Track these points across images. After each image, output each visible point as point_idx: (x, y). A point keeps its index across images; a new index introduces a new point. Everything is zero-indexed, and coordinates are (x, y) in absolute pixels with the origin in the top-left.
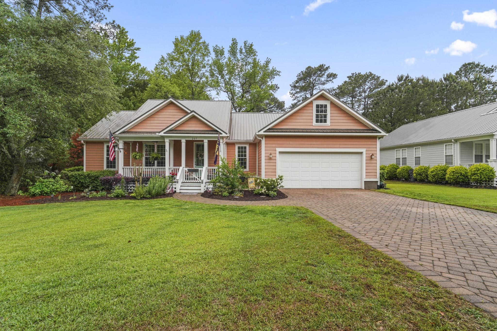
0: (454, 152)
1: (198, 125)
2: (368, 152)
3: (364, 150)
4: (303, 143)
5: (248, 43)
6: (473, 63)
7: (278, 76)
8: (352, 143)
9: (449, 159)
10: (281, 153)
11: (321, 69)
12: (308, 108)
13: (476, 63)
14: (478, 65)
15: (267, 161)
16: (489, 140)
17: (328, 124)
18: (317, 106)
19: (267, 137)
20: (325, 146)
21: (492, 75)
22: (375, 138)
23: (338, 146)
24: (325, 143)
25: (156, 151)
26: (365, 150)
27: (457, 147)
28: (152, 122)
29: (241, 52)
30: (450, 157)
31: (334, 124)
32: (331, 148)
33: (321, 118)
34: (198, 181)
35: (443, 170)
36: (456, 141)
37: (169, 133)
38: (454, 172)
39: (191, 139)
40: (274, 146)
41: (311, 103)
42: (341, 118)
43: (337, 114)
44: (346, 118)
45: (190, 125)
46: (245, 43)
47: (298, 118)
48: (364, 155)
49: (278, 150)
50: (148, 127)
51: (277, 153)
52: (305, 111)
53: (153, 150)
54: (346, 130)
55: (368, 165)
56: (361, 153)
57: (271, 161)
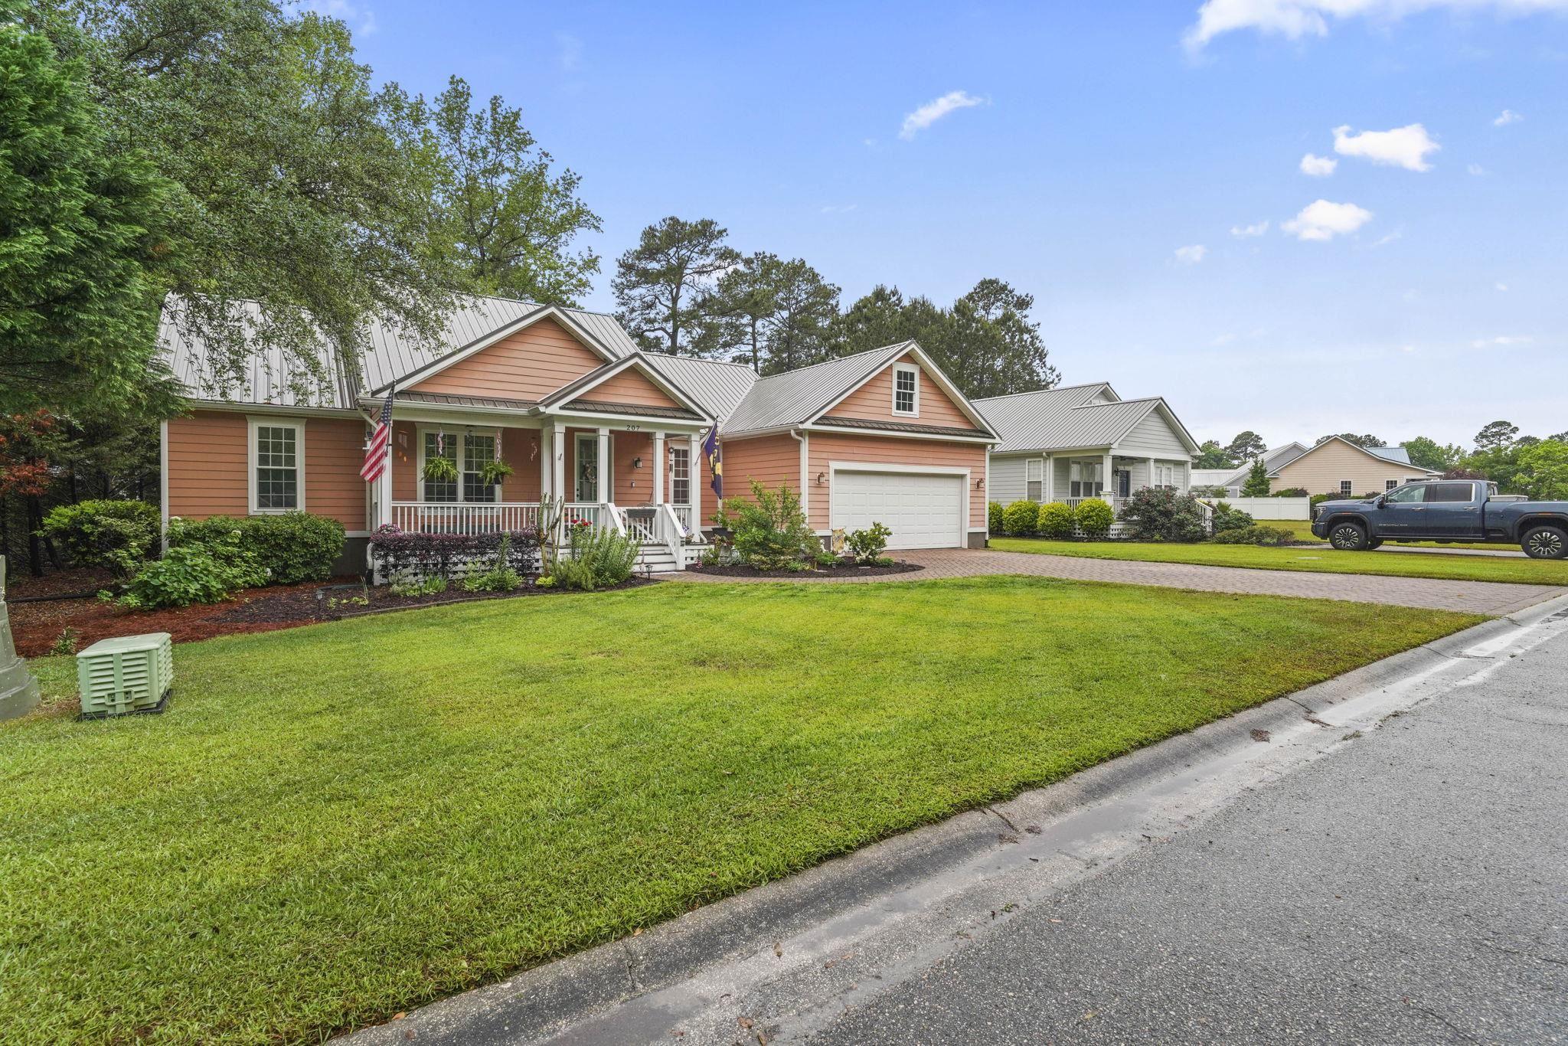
0: (1045, 476)
1: (641, 393)
2: (975, 476)
3: (967, 471)
4: (876, 451)
5: (504, 106)
6: (996, 282)
7: (593, 229)
8: (951, 456)
9: (1035, 487)
10: (838, 472)
11: (705, 231)
12: (885, 379)
13: (1002, 282)
14: (1004, 288)
15: (814, 491)
16: (1102, 457)
17: (915, 415)
18: (899, 373)
19: (813, 434)
20: (911, 460)
21: (1025, 313)
22: (983, 446)
23: (930, 461)
24: (913, 453)
25: (498, 455)
26: (970, 471)
27: (1050, 465)
28: (490, 368)
29: (478, 128)
30: (1036, 486)
31: (922, 415)
32: (919, 464)
33: (905, 402)
34: (651, 542)
35: (1030, 510)
36: (1049, 454)
37: (575, 409)
38: (1052, 513)
39: (625, 429)
40: (824, 455)
41: (891, 368)
42: (935, 403)
43: (931, 396)
44: (942, 405)
45: (622, 391)
46: (495, 103)
47: (869, 397)
48: (968, 480)
49: (836, 465)
50: (477, 384)
51: (832, 473)
52: (880, 385)
53: (491, 453)
55: (973, 500)
56: (962, 477)
57: (821, 491)
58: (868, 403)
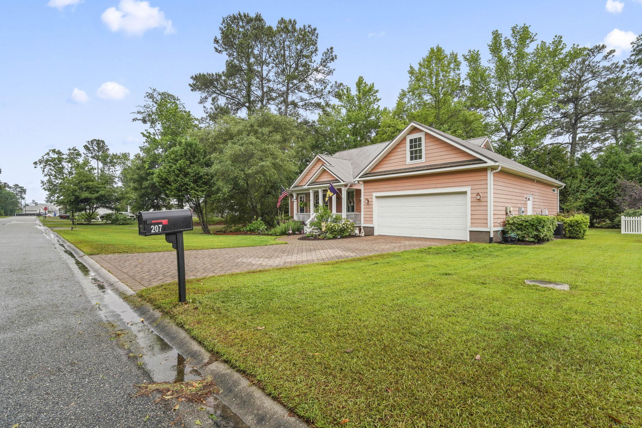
2: (476, 191)
3: (468, 189)
4: (397, 185)
8: (452, 180)
10: (377, 197)
12: (401, 146)
15: (366, 206)
17: (424, 160)
18: (411, 141)
19: (365, 182)
20: (420, 187)
22: (485, 170)
23: (434, 186)
24: (419, 183)
26: (470, 188)
31: (429, 159)
32: (426, 188)
33: (416, 154)
37: (311, 185)
40: (371, 190)
41: (404, 139)
42: (439, 150)
43: (433, 146)
44: (446, 149)
45: (324, 177)
47: (392, 158)
48: (469, 195)
49: (375, 194)
51: (374, 198)
52: (399, 150)
54: (444, 164)
55: (474, 208)
56: (465, 193)
57: (369, 207)
58: (392, 161)
